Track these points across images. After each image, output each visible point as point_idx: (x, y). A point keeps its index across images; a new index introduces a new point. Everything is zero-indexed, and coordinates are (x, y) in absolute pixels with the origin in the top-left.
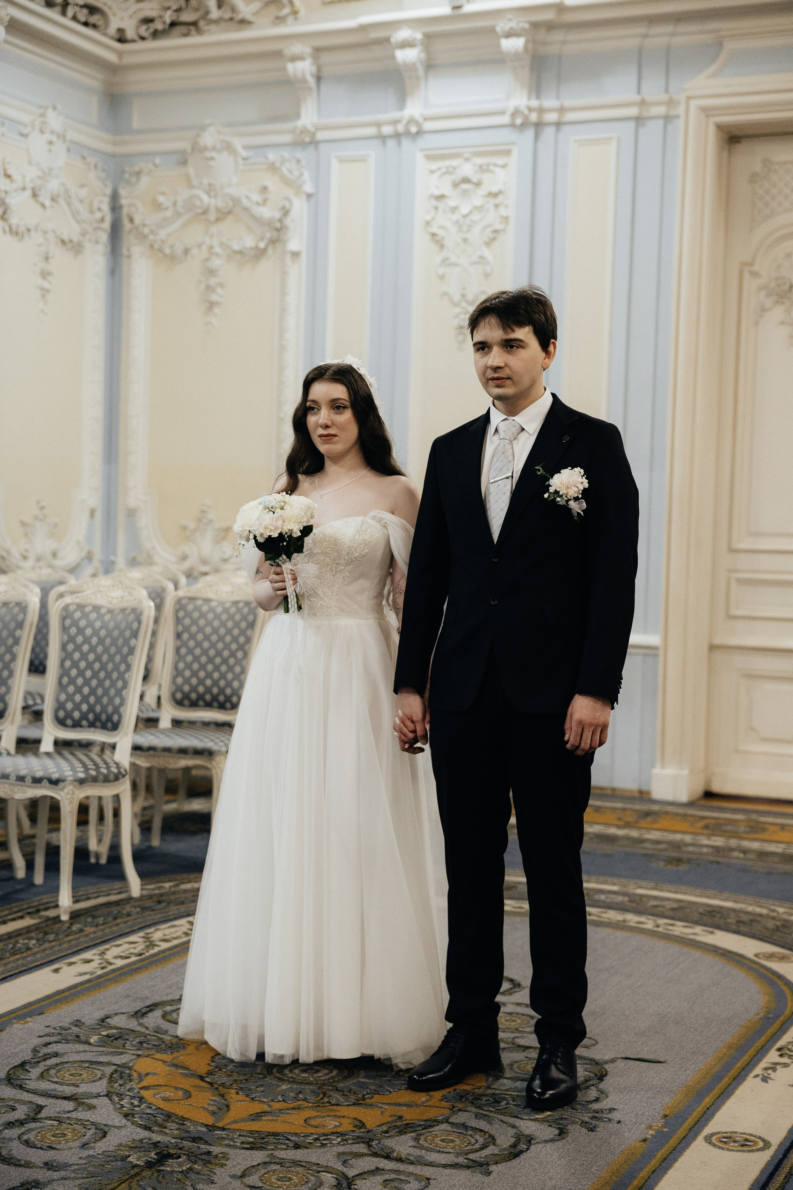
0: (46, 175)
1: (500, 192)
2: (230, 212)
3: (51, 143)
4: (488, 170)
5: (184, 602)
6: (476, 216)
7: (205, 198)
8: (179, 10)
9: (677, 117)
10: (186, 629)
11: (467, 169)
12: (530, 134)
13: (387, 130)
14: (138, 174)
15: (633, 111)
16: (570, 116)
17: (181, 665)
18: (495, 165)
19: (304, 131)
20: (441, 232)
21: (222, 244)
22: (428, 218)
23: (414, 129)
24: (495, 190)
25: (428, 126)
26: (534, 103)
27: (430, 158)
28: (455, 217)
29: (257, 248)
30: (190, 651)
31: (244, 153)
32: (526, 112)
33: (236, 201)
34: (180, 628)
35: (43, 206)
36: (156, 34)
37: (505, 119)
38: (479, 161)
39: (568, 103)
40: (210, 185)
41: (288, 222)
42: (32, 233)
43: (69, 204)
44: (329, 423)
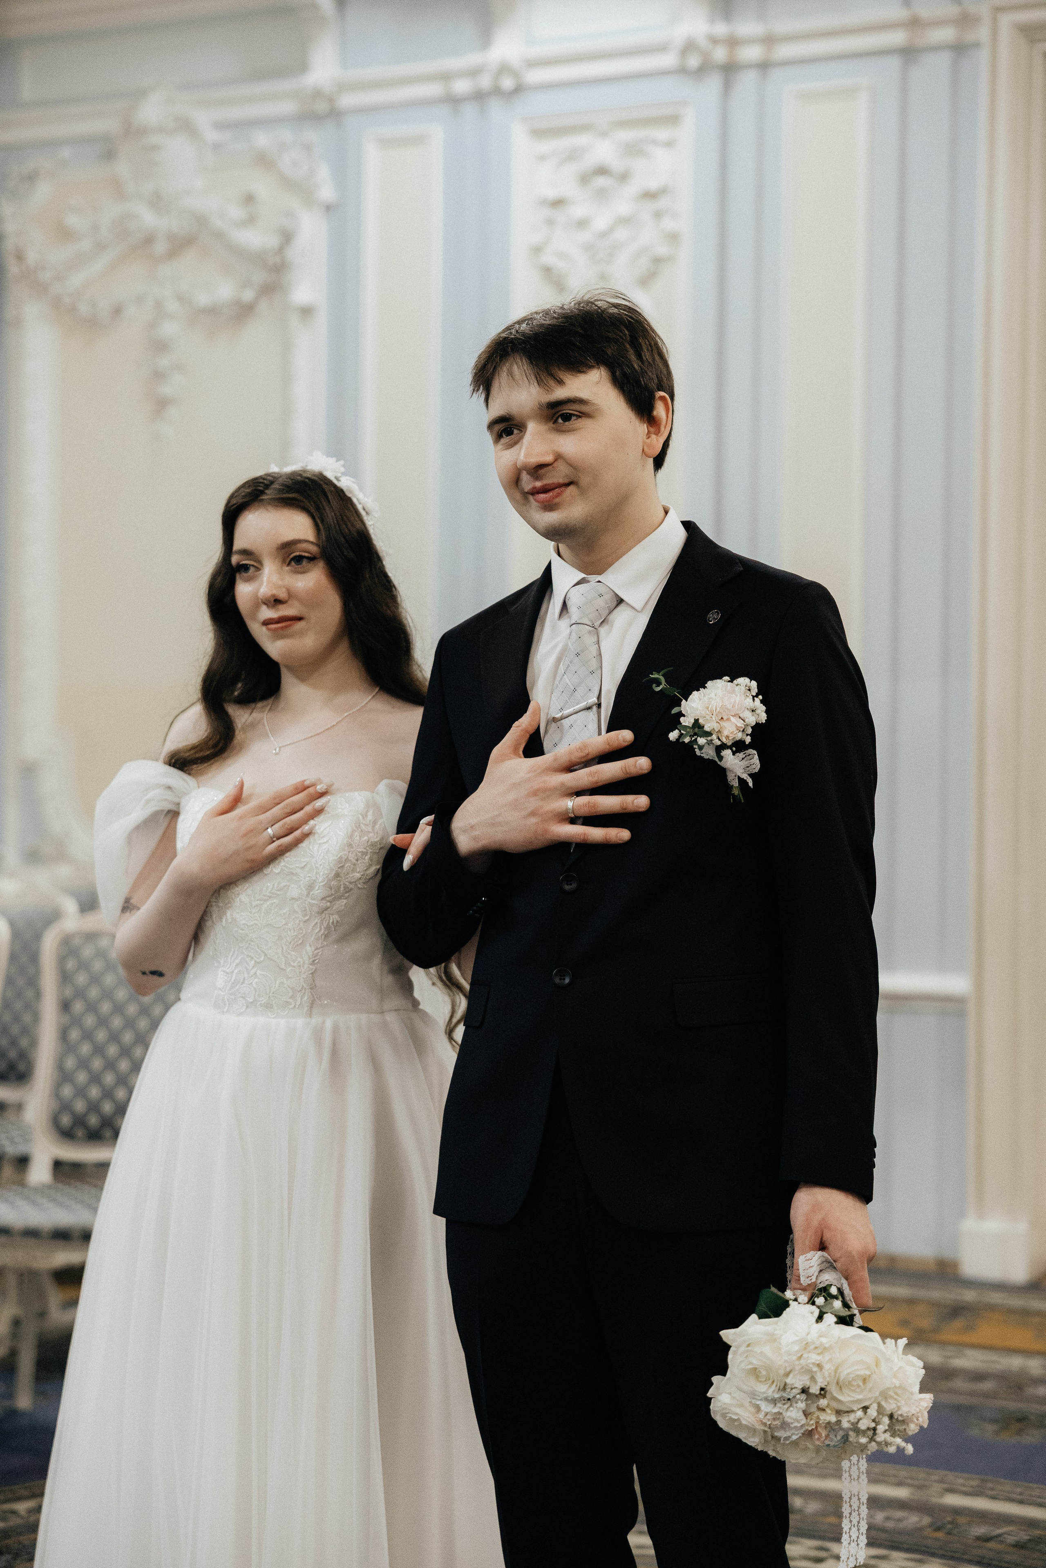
1: (663, 191)
2: (190, 241)
4: (641, 152)
5: (77, 941)
6: (621, 234)
7: (148, 217)
9: (977, 45)
10: (80, 993)
11: (603, 151)
12: (713, 84)
13: (461, 86)
14: (31, 178)
15: (898, 38)
16: (785, 51)
17: (70, 1063)
18: (655, 142)
19: (317, 94)
20: (560, 265)
21: (181, 299)
22: (537, 239)
23: (507, 83)
24: (653, 184)
25: (534, 77)
26: (721, 29)
27: (539, 133)
28: (585, 236)
29: (238, 303)
30: (87, 1036)
31: (211, 136)
32: (706, 45)
33: (201, 221)
34: (68, 992)
37: (669, 60)
38: (626, 135)
39: (781, 26)
40: (156, 193)
41: (293, 253)
44: (282, 595)
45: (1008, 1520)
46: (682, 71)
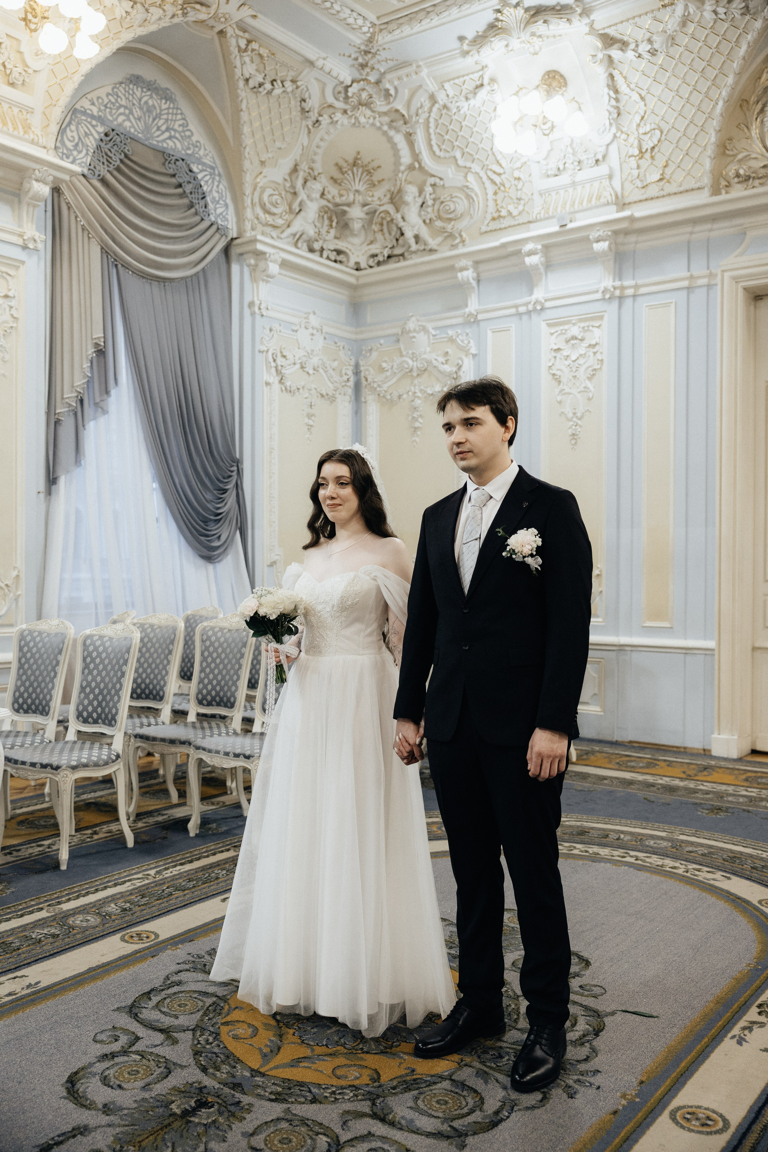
0: (310, 354)
1: (597, 344)
2: (425, 370)
3: (312, 334)
4: (588, 330)
6: (581, 361)
7: (410, 362)
8: (392, 248)
9: (716, 285)
11: (575, 331)
12: (615, 304)
13: (522, 309)
14: (371, 351)
15: (686, 283)
16: (642, 290)
18: (593, 326)
19: (470, 314)
20: (558, 373)
22: (550, 364)
23: (539, 308)
24: (593, 342)
25: (548, 304)
26: (618, 283)
27: (550, 325)
28: (567, 363)
31: (433, 332)
32: (612, 290)
33: (429, 362)
35: (308, 373)
36: (379, 264)
37: (599, 296)
38: (582, 325)
39: (640, 282)
40: (413, 353)
41: (461, 373)
42: (301, 390)
43: (326, 372)
44: (334, 496)
46: (604, 299)
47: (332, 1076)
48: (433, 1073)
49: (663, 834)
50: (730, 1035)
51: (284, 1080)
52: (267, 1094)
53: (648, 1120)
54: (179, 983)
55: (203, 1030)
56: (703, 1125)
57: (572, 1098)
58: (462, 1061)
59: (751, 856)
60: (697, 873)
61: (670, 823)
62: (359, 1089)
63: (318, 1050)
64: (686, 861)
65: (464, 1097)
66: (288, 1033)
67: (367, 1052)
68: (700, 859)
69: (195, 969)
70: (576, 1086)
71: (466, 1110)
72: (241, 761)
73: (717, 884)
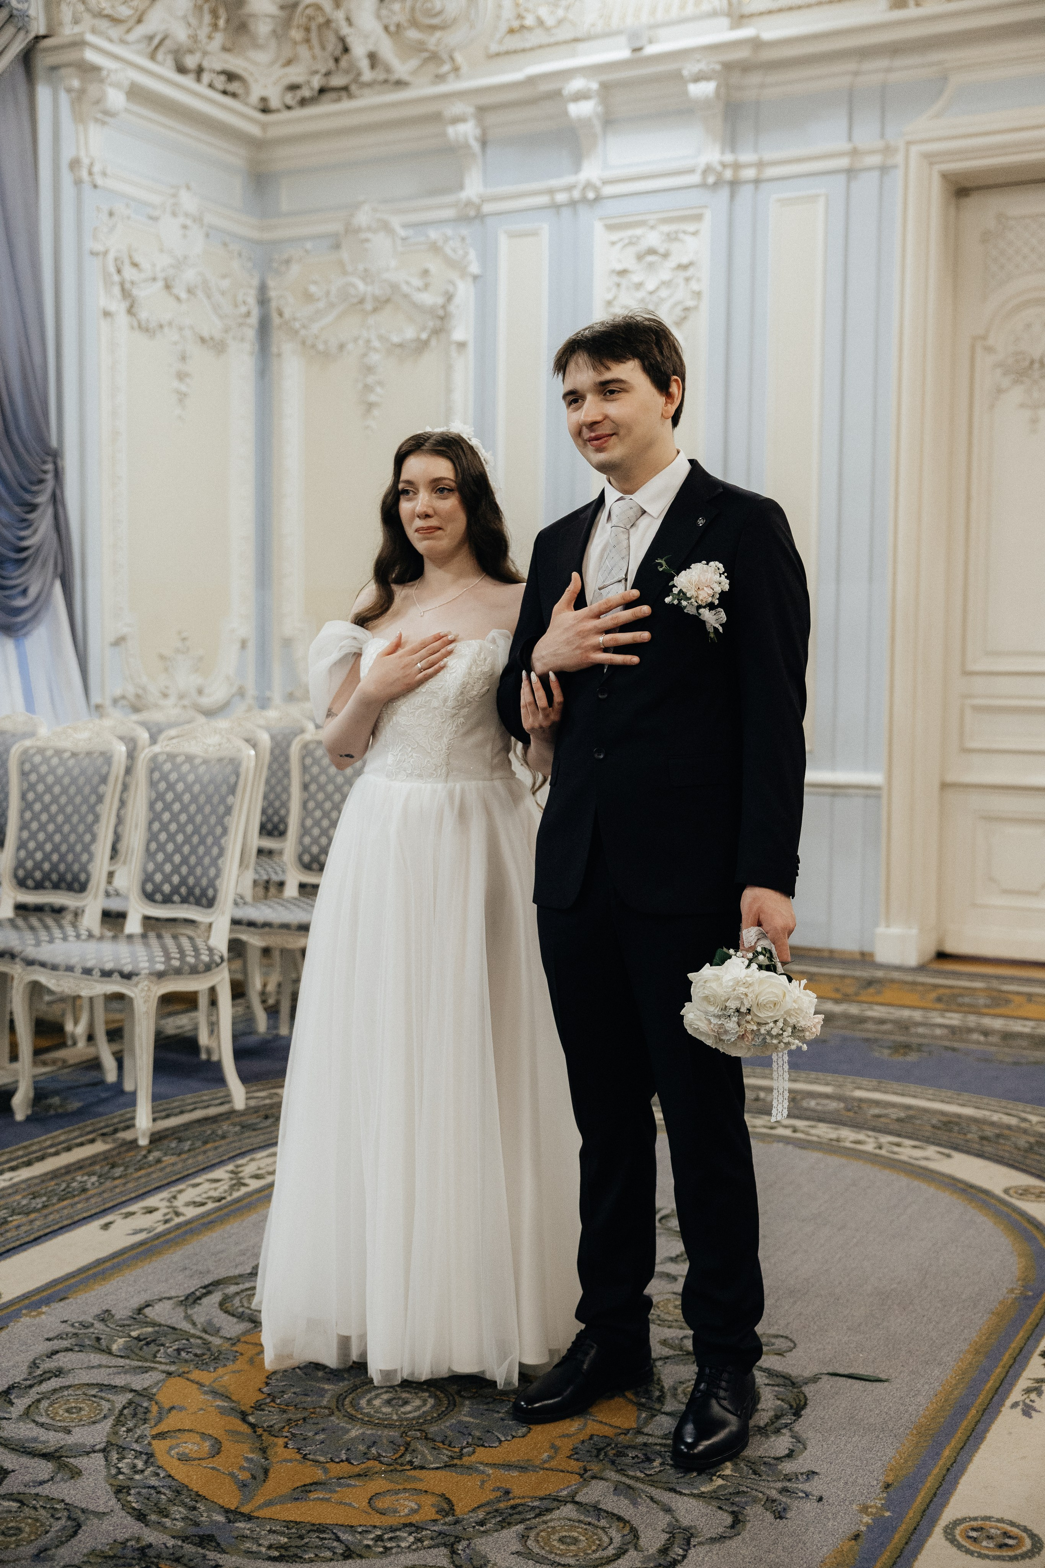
0: (180, 264)
1: (691, 264)
2: (388, 301)
3: (185, 227)
4: (676, 239)
5: (312, 746)
6: (664, 293)
7: (361, 286)
8: (328, 74)
9: (895, 167)
11: (653, 239)
12: (724, 193)
13: (561, 197)
14: (288, 262)
15: (844, 162)
16: (771, 172)
18: (685, 232)
19: (469, 203)
21: (381, 338)
22: (609, 296)
23: (591, 195)
24: (685, 260)
25: (608, 190)
26: (729, 158)
27: (610, 228)
28: (640, 295)
29: (418, 340)
30: (319, 806)
31: (402, 233)
32: (719, 168)
33: (395, 288)
34: (307, 778)
35: (178, 299)
36: (303, 102)
37: (696, 178)
38: (666, 228)
39: (768, 156)
40: (366, 270)
41: (452, 308)
42: (166, 330)
43: (209, 297)
44: (430, 512)
45: (893, 1105)
46: (703, 185)
47: (370, 1510)
48: (542, 1494)
49: (828, 1090)
50: (1009, 1402)
51: (288, 1524)
52: (263, 1550)
53: (912, 1545)
54: (59, 1373)
55: (122, 1450)
56: (1001, 1546)
57: (781, 1518)
58: (586, 1471)
59: (975, 1120)
60: (896, 1149)
61: (835, 1072)
62: (423, 1529)
63: (336, 1469)
64: (874, 1129)
65: (603, 1529)
66: (276, 1445)
67: (422, 1468)
68: (896, 1126)
69: (82, 1348)
70: (784, 1500)
71: (611, 1551)
72: (115, 982)
73: (932, 1165)
